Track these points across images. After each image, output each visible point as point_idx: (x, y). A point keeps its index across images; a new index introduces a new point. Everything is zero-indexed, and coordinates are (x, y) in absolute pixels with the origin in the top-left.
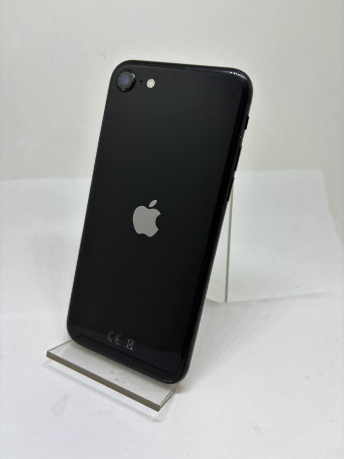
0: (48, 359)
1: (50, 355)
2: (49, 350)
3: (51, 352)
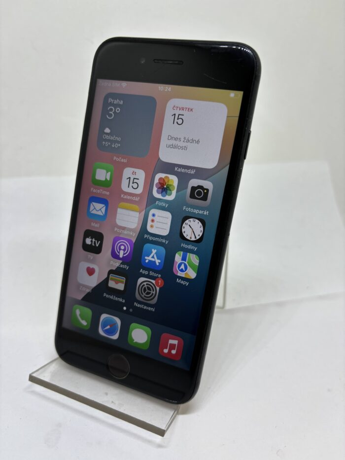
0: (30, 383)
1: (32, 379)
2: (30, 373)
3: (34, 375)
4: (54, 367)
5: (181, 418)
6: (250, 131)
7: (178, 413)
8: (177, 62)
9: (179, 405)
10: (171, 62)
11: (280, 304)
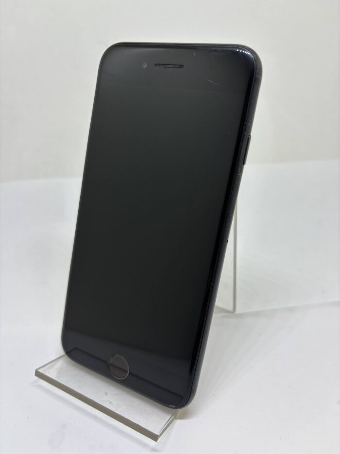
0: (36, 378)
1: (38, 374)
2: (37, 368)
3: (41, 371)
4: (61, 363)
5: (178, 423)
6: (250, 135)
7: (175, 418)
8: (177, 66)
9: (177, 410)
10: (171, 66)
11: (291, 310)
